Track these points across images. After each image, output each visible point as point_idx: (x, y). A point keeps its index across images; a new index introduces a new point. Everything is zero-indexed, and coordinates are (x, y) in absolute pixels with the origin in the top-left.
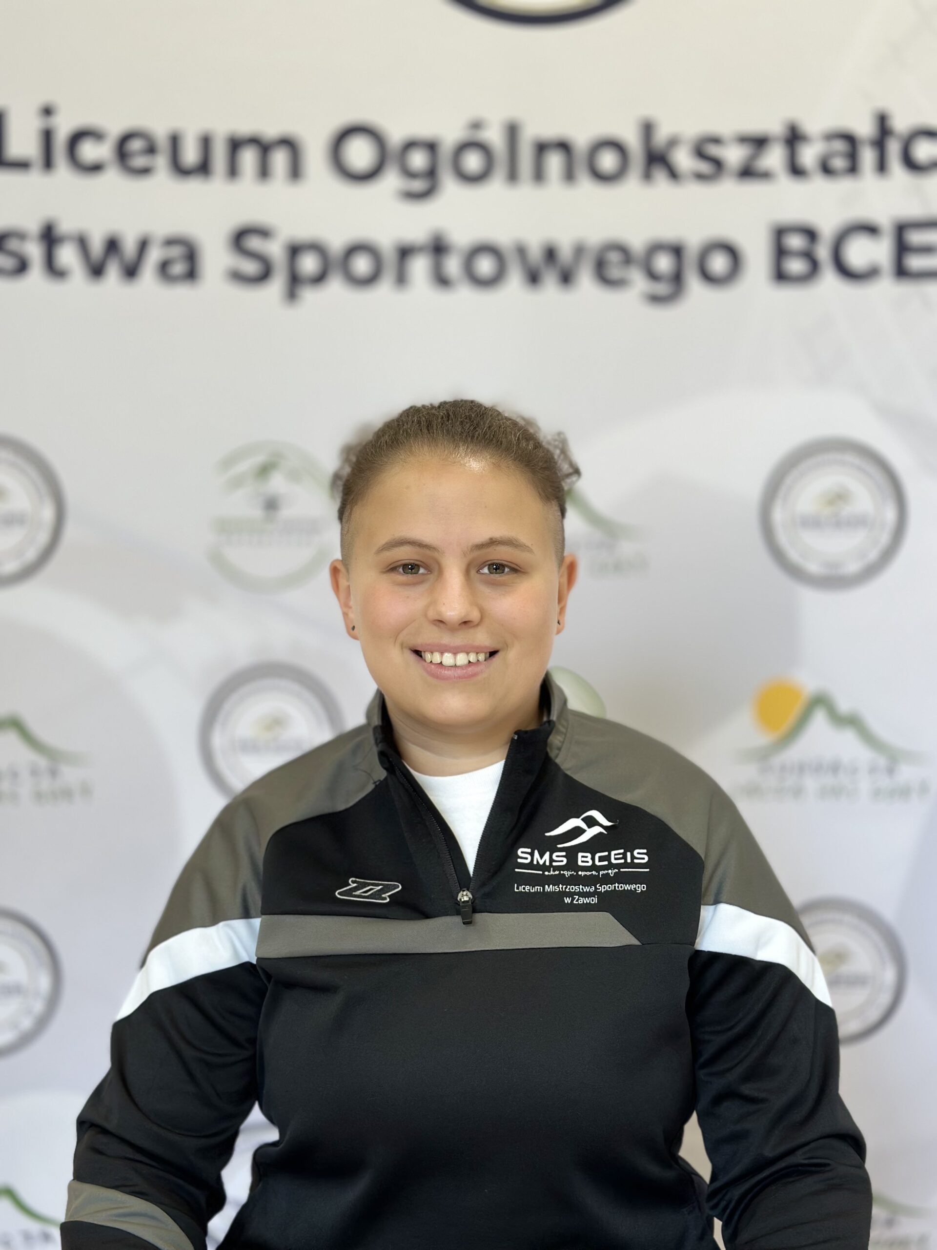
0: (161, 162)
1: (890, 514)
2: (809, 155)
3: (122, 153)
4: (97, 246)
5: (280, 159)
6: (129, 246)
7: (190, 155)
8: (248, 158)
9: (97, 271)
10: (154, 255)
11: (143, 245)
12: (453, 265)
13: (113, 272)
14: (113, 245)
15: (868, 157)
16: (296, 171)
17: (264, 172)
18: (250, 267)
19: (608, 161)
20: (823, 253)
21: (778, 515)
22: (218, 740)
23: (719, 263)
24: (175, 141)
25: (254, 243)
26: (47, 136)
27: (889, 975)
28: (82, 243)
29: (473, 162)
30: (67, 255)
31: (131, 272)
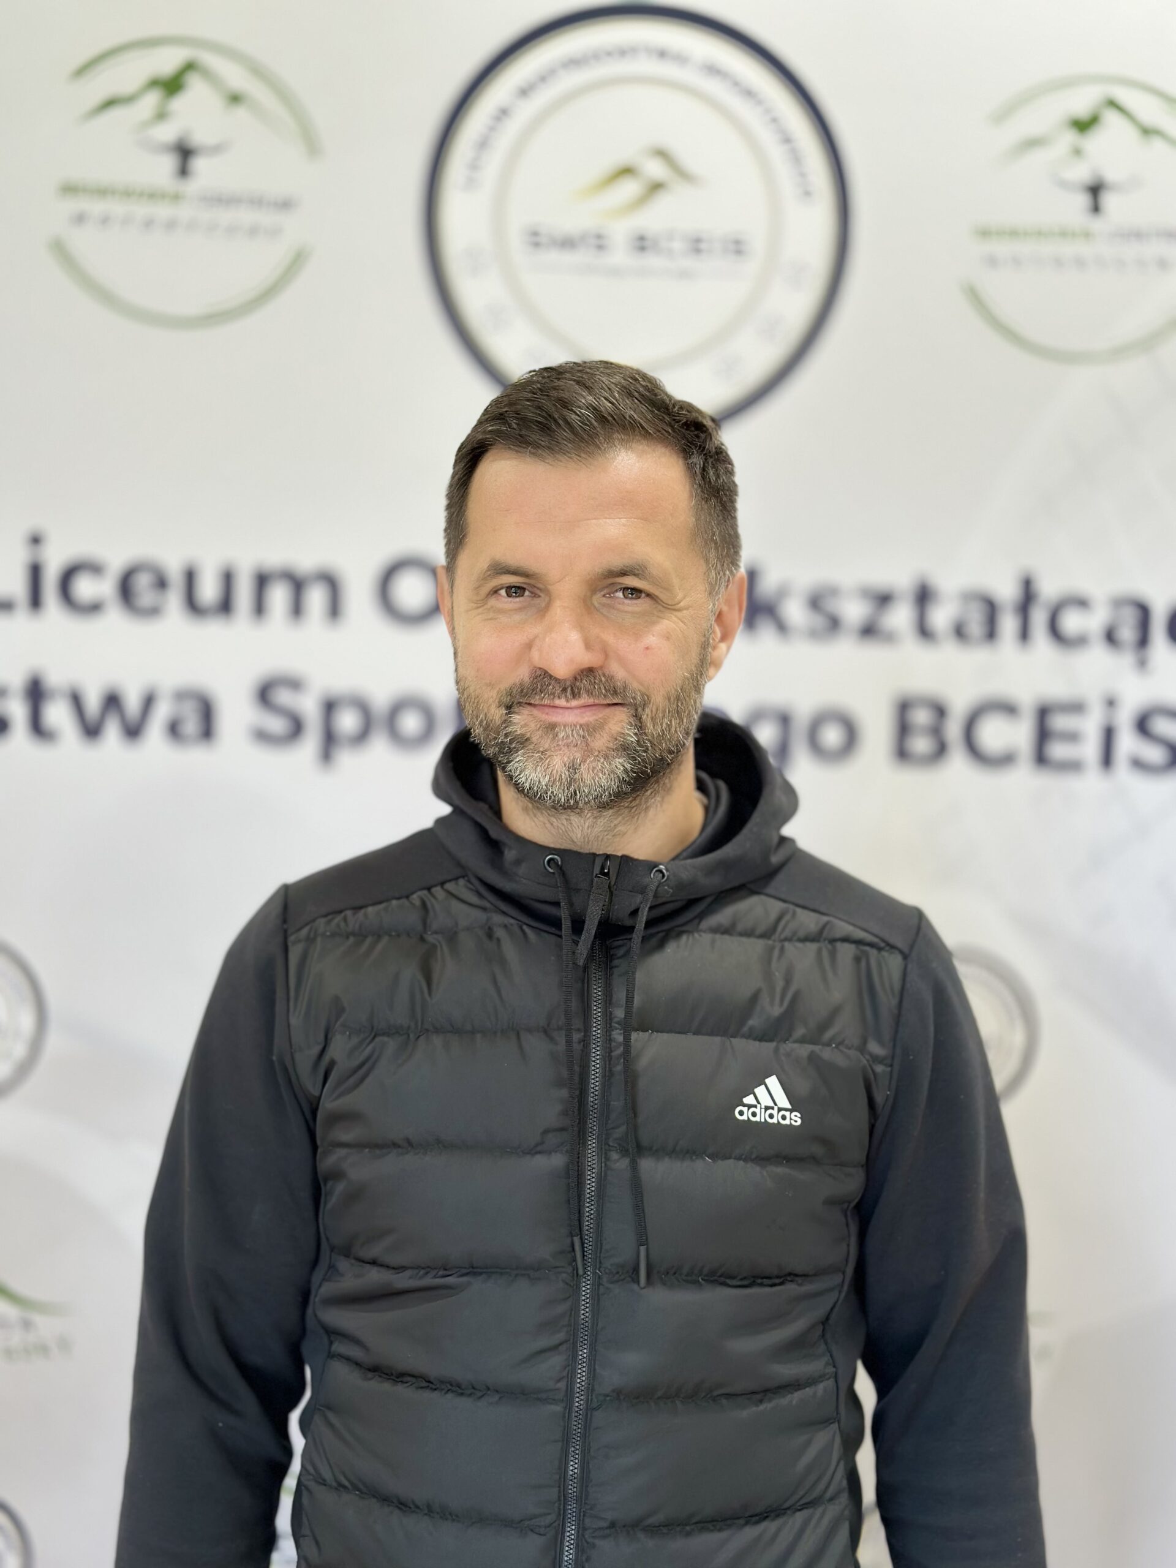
0: (174, 600)
2: (941, 617)
3: (126, 589)
4: (93, 703)
5: (316, 598)
6: (132, 703)
7: (209, 590)
8: (279, 596)
9: (91, 731)
10: (162, 712)
11: (149, 701)
13: (112, 731)
14: (112, 701)
15: (1008, 624)
16: (335, 609)
17: (297, 609)
18: (277, 725)
20: (953, 730)
23: (832, 736)
24: (190, 577)
25: (283, 697)
26: (35, 573)
28: (76, 700)
30: (58, 714)
31: (133, 731)
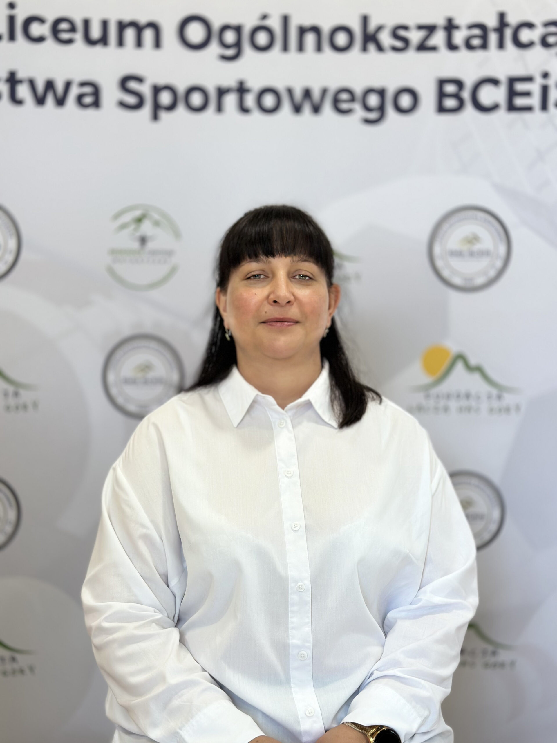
0: (78, 36)
1: (502, 250)
2: (459, 37)
3: (55, 31)
4: (40, 87)
5: (148, 35)
6: (60, 87)
7: (96, 33)
8: (130, 34)
9: (40, 101)
10: (75, 91)
11: (68, 85)
12: (250, 100)
13: (50, 101)
14: (50, 85)
15: (493, 38)
16: (157, 44)
17: (139, 43)
18: (131, 100)
19: (341, 39)
20: (466, 95)
21: (437, 250)
22: (111, 377)
23: (405, 101)
24: (86, 23)
25: (133, 85)
26: (12, 20)
27: (496, 514)
28: (32, 83)
29: (262, 38)
30: (23, 91)
31: (60, 102)
